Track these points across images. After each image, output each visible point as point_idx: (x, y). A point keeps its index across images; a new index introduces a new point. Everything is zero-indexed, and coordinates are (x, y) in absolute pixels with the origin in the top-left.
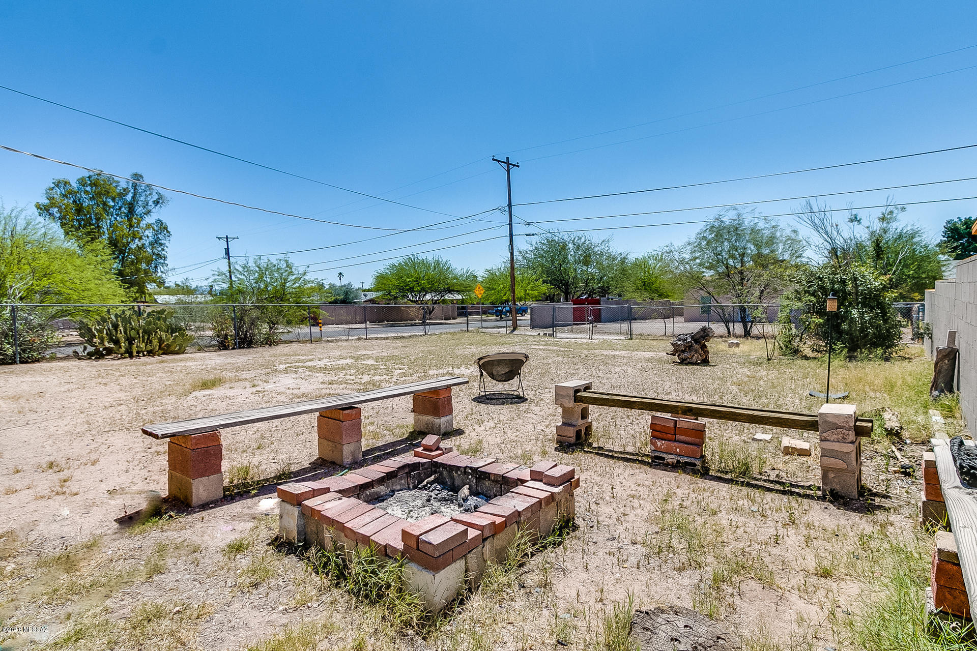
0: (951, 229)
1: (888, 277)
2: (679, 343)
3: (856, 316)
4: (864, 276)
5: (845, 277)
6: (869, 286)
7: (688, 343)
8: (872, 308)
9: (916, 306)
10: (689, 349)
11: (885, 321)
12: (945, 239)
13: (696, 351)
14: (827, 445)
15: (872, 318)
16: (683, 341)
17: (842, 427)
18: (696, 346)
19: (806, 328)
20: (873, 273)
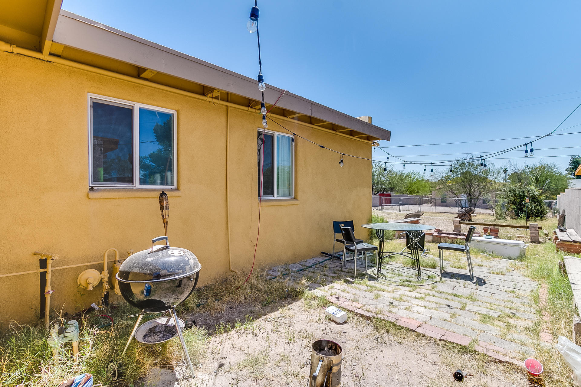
0: (574, 161)
1: (542, 190)
2: (460, 213)
3: (529, 205)
4: (532, 190)
5: (524, 190)
6: (534, 194)
7: (464, 213)
8: (535, 202)
9: (554, 202)
10: (464, 215)
11: (541, 207)
12: (571, 166)
13: (467, 216)
14: (531, 231)
15: (535, 206)
16: (462, 212)
17: (535, 227)
18: (467, 214)
19: (507, 209)
20: (535, 189)
